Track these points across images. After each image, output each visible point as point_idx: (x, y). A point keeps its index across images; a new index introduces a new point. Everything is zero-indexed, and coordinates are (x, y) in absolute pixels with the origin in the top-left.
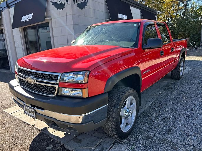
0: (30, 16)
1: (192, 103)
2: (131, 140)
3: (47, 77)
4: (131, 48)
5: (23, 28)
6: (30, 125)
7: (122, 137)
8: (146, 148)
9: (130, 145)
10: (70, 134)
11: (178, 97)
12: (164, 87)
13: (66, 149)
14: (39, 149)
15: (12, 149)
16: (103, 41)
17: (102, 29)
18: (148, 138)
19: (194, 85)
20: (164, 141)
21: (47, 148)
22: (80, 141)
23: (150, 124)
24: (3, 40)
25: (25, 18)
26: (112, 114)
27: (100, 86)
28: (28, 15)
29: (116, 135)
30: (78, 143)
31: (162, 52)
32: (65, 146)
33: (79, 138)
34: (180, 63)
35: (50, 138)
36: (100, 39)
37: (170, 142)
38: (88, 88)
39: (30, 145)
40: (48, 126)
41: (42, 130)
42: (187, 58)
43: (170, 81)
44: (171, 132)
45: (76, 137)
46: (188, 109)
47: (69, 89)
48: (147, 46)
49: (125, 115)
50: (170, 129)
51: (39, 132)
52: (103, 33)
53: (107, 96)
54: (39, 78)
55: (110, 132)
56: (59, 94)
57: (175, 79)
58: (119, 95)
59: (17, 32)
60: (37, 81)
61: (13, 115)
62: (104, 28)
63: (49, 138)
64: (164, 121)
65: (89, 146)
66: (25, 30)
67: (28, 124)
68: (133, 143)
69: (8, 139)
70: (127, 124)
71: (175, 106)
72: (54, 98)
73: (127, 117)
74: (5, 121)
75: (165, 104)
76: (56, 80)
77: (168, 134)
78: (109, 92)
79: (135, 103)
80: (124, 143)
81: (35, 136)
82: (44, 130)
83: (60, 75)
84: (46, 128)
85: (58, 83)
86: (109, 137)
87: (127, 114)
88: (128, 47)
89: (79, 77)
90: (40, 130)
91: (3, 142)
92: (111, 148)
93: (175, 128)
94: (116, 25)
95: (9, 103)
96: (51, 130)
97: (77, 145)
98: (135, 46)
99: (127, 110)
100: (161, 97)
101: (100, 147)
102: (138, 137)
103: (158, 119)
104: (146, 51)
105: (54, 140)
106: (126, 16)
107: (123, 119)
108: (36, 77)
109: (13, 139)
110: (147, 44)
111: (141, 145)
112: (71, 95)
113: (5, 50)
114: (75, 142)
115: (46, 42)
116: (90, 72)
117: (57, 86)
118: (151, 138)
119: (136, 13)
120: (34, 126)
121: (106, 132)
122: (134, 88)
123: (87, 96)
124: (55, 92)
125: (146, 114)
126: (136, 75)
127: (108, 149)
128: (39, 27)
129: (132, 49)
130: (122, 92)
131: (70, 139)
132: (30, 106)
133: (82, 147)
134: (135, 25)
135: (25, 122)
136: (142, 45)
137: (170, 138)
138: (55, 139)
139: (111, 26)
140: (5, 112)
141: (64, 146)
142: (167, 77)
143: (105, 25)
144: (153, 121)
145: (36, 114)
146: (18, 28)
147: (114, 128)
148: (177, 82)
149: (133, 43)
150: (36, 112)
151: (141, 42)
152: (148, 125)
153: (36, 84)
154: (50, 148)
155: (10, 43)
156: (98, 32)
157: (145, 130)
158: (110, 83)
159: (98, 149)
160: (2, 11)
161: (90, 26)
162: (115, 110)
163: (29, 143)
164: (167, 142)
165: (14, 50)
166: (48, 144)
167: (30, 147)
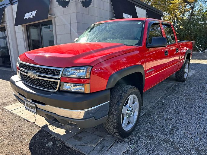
1: (196, 105)
2: (132, 139)
3: (49, 71)
5: (26, 25)
6: (31, 122)
7: (124, 135)
8: (147, 147)
9: (131, 144)
10: (70, 131)
11: (182, 99)
12: (168, 88)
13: (66, 146)
14: (39, 145)
15: (12, 145)
16: (106, 39)
17: (106, 27)
18: (150, 137)
19: (199, 88)
20: (165, 141)
21: (47, 145)
22: (80, 139)
23: (152, 124)
24: (5, 38)
25: (28, 16)
26: (114, 111)
27: (102, 84)
28: (32, 12)
29: (116, 133)
30: (79, 140)
31: (166, 52)
33: (79, 135)
34: (185, 65)
35: (51, 135)
36: (103, 37)
37: (172, 142)
38: (90, 83)
39: (30, 141)
40: (48, 124)
41: (42, 127)
42: (192, 61)
43: (175, 83)
44: (173, 132)
45: (77, 134)
46: (191, 111)
47: (71, 84)
48: (152, 45)
49: (127, 113)
50: (172, 129)
51: (40, 129)
52: (107, 31)
53: (109, 92)
54: (40, 72)
55: (112, 130)
56: (61, 89)
57: (180, 81)
58: (121, 92)
59: (20, 30)
60: (39, 76)
61: (14, 112)
62: (108, 26)
63: (49, 134)
64: (167, 122)
65: (89, 144)
66: (28, 28)
67: (28, 121)
68: (135, 142)
69: (8, 135)
70: (129, 123)
71: (178, 107)
72: (55, 93)
73: (129, 116)
74: (5, 118)
75: (169, 106)
76: (58, 75)
77: (170, 134)
78: (111, 89)
79: (137, 102)
80: (126, 142)
81: (35, 133)
82: (44, 127)
83: (62, 70)
84: (46, 126)
86: (110, 136)
87: (129, 112)
88: (132, 45)
89: (81, 73)
91: (2, 137)
92: (112, 146)
93: (178, 128)
96: (51, 128)
97: (78, 143)
98: (139, 44)
99: (129, 108)
100: (164, 99)
101: (101, 145)
102: (139, 136)
103: (160, 119)
104: (151, 49)
105: (54, 137)
106: (131, 16)
107: (125, 118)
108: (37, 72)
109: (12, 136)
110: (151, 43)
111: (142, 144)
112: (73, 90)
113: (7, 48)
114: (76, 139)
115: (49, 41)
116: (93, 67)
117: (59, 81)
118: (153, 137)
119: (141, 13)
120: (34, 123)
121: (107, 130)
122: (137, 87)
123: (89, 92)
124: (56, 88)
126: (139, 74)
127: (109, 147)
128: (43, 25)
129: (136, 47)
130: (125, 90)
131: (71, 137)
132: (31, 101)
133: (82, 145)
134: (139, 23)
135: (25, 119)
136: (146, 44)
137: (172, 138)
138: (56, 136)
139: (115, 24)
140: (5, 109)
141: (64, 143)
142: (170, 79)
143: (109, 23)
144: (155, 121)
145: (37, 109)
147: (115, 126)
148: (182, 84)
149: (137, 41)
150: (37, 107)
151: (144, 41)
152: (150, 125)
153: (38, 79)
154: (50, 145)
155: (12, 40)
156: (102, 29)
157: (147, 130)
158: (112, 80)
159: (98, 147)
160: (5, 8)
161: (93, 24)
162: (117, 107)
163: (29, 139)
164: (168, 142)
165: (16, 47)
166: (48, 141)
167: (30, 143)
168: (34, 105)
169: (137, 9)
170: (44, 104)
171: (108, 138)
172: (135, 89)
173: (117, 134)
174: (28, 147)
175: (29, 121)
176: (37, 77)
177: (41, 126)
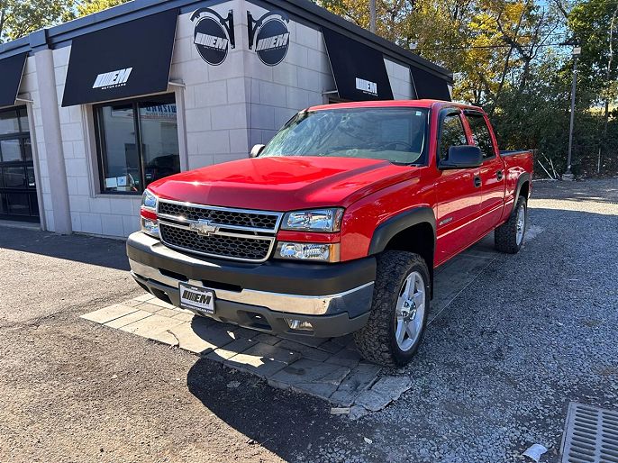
0: (123, 75)
1: (548, 302)
2: (416, 370)
4: (413, 164)
5: (93, 105)
6: (168, 345)
7: (400, 361)
8: (451, 383)
9: (415, 378)
10: (273, 359)
11: (515, 291)
12: (478, 268)
13: (273, 387)
14: (210, 387)
16: (345, 148)
17: (338, 121)
18: (454, 366)
19: (551, 267)
20: (487, 371)
21: (229, 386)
22: (301, 372)
23: (454, 341)
24: (24, 138)
25: (104, 80)
27: (360, 245)
28: (117, 72)
29: (386, 352)
30: (298, 374)
31: (477, 179)
32: (270, 382)
33: (296, 366)
34: (516, 210)
35: (229, 368)
36: (336, 143)
37: (502, 374)
38: (339, 242)
39: (186, 381)
40: (214, 347)
41: (202, 353)
42: (533, 204)
43: (492, 256)
44: (502, 355)
45: (290, 364)
46: (537, 314)
48: (449, 162)
49: (404, 312)
50: (499, 350)
51: (197, 358)
52: (342, 130)
53: (373, 265)
54: (226, 222)
55: (375, 346)
56: (276, 256)
57: (505, 252)
58: (392, 265)
60: (221, 230)
61: (112, 325)
62: (345, 118)
63: (224, 367)
64: (485, 336)
65: (324, 380)
67: (161, 343)
68: (422, 375)
69: (126, 371)
70: (406, 336)
71: (508, 308)
72: (263, 263)
73: (408, 319)
74: (97, 339)
75: (486, 305)
76: (271, 227)
77: (496, 359)
78: (377, 256)
79: (422, 291)
80: (402, 375)
81: (190, 365)
82: (207, 354)
83: (280, 215)
84: (210, 351)
85: (274, 231)
87: (408, 310)
88: (407, 164)
90: (196, 354)
91: (115, 376)
92: (375, 382)
93: (511, 348)
94: (372, 112)
95: (84, 300)
96: (224, 354)
97: (299, 378)
98: (422, 161)
99: (408, 301)
100: (473, 291)
101: (351, 381)
102: (430, 364)
103: (470, 332)
104: (445, 173)
105: (239, 372)
106: (375, 84)
107: (400, 321)
108: (217, 221)
109: (138, 372)
110: (447, 159)
111: (440, 378)
112: (303, 258)
114: (291, 373)
116: (345, 209)
117: (272, 240)
118: (459, 366)
120: (178, 346)
122: (423, 256)
123: (338, 261)
124: (266, 254)
125: (442, 323)
126: (426, 226)
127: (370, 385)
128: (142, 106)
129: (416, 168)
131: (279, 369)
132: (200, 284)
134: (418, 113)
135: (151, 340)
136: (437, 161)
138: (242, 370)
139: (363, 114)
140: (85, 320)
141: (266, 382)
142: (480, 247)
143: (344, 111)
144: (459, 337)
145: (216, 301)
146: (78, 107)
148: (510, 259)
149: (418, 156)
151: (433, 153)
152: (450, 343)
153: (219, 236)
154: (237, 386)
155: (48, 145)
156: (329, 126)
157: (444, 353)
158: (378, 239)
159: (347, 385)
160: (27, 54)
161: (303, 112)
162: (387, 295)
163: (181, 377)
164: (494, 374)
165: (57, 165)
166: (228, 380)
167: (188, 384)
168: (210, 294)
169: (388, 64)
170: (238, 289)
171: (363, 368)
172: (419, 261)
173: (387, 355)
174: (188, 390)
175: (164, 344)
176: (218, 233)
177: (198, 351)
